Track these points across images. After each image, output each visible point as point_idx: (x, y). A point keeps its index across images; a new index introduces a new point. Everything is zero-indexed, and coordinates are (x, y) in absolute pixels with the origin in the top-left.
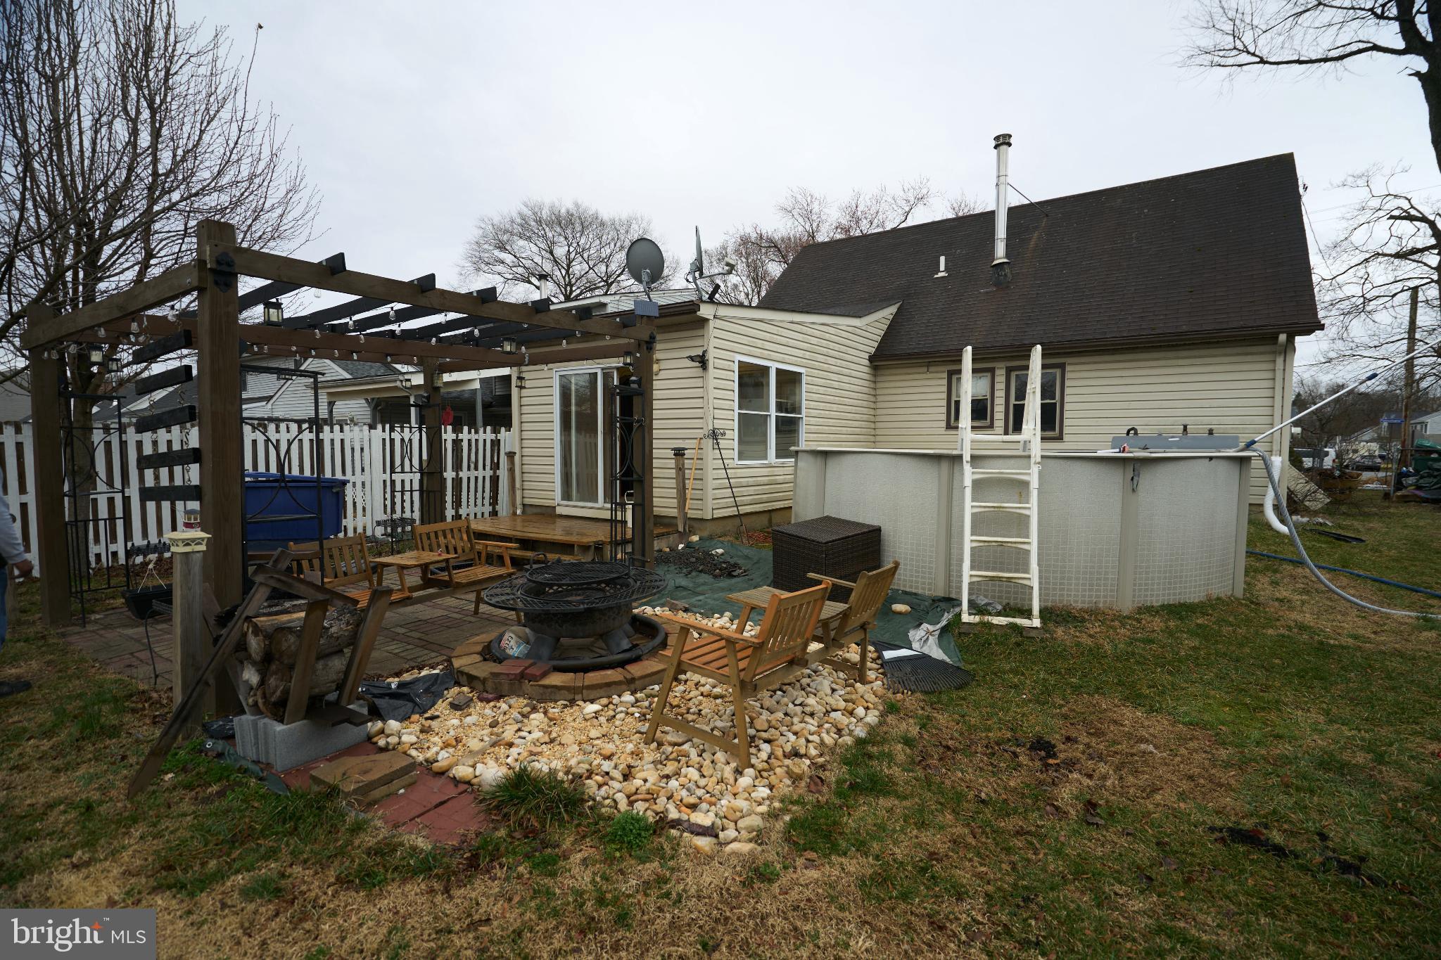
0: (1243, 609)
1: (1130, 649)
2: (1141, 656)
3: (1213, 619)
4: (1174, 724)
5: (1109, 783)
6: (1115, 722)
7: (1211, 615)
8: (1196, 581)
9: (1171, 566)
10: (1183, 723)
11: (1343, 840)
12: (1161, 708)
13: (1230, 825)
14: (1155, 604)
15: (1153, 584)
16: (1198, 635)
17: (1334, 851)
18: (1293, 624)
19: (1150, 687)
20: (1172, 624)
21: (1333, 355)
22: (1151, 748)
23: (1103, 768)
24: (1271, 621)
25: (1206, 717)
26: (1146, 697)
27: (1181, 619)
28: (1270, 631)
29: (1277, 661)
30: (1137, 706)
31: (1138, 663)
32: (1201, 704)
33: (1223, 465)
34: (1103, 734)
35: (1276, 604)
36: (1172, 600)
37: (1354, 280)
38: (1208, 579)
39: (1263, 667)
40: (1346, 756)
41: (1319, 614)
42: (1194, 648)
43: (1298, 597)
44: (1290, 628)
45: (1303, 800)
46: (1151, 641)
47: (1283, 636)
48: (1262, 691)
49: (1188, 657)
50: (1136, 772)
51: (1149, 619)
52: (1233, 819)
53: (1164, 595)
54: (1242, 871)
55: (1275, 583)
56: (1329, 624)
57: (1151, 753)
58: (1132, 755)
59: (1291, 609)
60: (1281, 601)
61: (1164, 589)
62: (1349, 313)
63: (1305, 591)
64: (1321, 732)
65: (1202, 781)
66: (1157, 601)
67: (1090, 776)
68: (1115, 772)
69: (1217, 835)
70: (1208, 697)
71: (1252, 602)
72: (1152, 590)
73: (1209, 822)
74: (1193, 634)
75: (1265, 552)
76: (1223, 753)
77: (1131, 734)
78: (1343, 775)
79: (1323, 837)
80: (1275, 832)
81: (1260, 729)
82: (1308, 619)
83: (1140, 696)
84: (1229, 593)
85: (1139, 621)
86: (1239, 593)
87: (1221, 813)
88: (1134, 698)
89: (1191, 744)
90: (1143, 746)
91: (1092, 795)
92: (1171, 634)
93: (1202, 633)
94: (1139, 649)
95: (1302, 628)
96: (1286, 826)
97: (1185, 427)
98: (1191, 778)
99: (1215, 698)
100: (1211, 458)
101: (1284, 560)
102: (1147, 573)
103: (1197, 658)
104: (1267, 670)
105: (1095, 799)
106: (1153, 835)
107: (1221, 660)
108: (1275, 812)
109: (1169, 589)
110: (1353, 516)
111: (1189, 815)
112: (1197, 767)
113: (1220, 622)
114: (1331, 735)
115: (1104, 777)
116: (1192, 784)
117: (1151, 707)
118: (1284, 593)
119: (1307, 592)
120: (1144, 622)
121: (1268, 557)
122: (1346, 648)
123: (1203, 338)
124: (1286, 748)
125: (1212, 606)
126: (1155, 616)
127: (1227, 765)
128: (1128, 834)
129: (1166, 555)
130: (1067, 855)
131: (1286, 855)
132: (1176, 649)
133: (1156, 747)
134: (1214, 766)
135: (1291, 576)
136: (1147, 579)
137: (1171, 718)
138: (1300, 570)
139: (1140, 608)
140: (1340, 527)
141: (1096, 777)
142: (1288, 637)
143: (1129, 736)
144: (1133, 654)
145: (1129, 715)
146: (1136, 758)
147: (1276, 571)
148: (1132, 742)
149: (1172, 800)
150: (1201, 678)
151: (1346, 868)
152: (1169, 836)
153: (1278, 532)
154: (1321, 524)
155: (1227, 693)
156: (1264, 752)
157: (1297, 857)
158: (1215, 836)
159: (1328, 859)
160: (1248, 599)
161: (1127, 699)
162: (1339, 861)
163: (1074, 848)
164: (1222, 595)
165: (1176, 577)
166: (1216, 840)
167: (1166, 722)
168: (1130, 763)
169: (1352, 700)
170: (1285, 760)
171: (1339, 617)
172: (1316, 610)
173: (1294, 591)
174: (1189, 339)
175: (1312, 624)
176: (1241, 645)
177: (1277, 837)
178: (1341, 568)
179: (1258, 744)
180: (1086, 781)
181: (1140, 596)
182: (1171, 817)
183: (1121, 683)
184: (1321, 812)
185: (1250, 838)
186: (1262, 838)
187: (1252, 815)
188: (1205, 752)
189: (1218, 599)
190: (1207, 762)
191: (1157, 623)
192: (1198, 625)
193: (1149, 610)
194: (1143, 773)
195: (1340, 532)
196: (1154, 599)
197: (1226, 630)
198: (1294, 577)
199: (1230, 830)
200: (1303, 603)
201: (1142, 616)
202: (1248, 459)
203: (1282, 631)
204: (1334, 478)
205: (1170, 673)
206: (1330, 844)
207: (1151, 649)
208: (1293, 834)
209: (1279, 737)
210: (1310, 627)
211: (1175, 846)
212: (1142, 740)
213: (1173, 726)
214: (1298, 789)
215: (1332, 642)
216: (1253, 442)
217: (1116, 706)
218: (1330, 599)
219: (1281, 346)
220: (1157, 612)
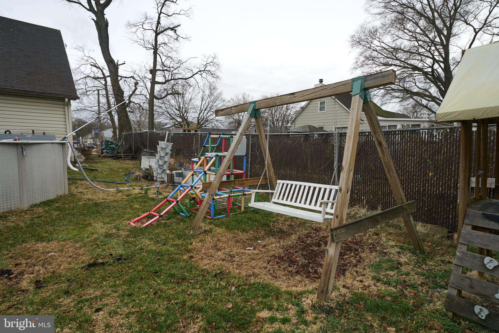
0: (70, 198)
1: (32, 222)
2: (38, 223)
3: (61, 203)
4: (59, 242)
5: (41, 272)
6: (36, 250)
7: (60, 202)
8: (52, 191)
9: (42, 186)
10: (62, 241)
11: (116, 253)
12: (52, 239)
13: (87, 264)
14: (37, 203)
15: (36, 195)
16: (57, 210)
17: (115, 257)
18: (86, 199)
19: (45, 233)
20: (46, 208)
21: (79, 108)
22: (53, 253)
23: (37, 268)
24: (79, 200)
25: (69, 236)
26: (46, 237)
27: (49, 206)
28: (80, 203)
29: (85, 212)
30: (42, 241)
31: (38, 226)
32: (66, 232)
33: (57, 146)
34: (32, 257)
35: (79, 194)
36: (44, 200)
37: (82, 83)
38: (56, 189)
39: (82, 214)
40: (110, 232)
41: (92, 195)
42: (58, 215)
43: (85, 190)
44: (85, 201)
45: (104, 248)
46: (41, 217)
47: (85, 203)
48: (84, 222)
49: (56, 218)
50: (50, 264)
51: (36, 209)
52: (87, 262)
53: (40, 198)
54: (95, 275)
55: (77, 187)
56: (96, 197)
57: (54, 255)
58: (47, 258)
59: (84, 194)
60: (80, 193)
61: (40, 196)
62: (82, 94)
63: (86, 188)
64: (103, 228)
65: (74, 256)
66: (38, 201)
67: (33, 273)
68: (42, 267)
69: (84, 269)
70: (68, 229)
71: (72, 195)
72: (36, 197)
73: (80, 266)
74: (55, 210)
75: (71, 177)
76: (78, 245)
77: (44, 252)
78: (111, 237)
79: (111, 255)
80: (100, 260)
81: (87, 233)
82: (90, 197)
83: (42, 238)
84: (64, 193)
85: (33, 211)
86: (67, 193)
87: (83, 262)
88: (41, 239)
89: (67, 246)
90: (50, 254)
91: (36, 279)
92: (47, 212)
93: (58, 209)
94: (36, 221)
95: (89, 200)
96: (102, 257)
97: (33, 131)
98: (70, 257)
99: (70, 229)
100: (52, 143)
101: (77, 179)
102: (32, 191)
103: (60, 218)
104: (83, 215)
105: (38, 279)
106: (65, 279)
107: (68, 216)
108: (98, 254)
109: (42, 196)
110: (93, 163)
111: (74, 267)
112: (71, 253)
113: (64, 204)
114: (105, 228)
115: (39, 271)
116: (72, 258)
117: (48, 240)
118: (80, 190)
119: (87, 189)
120: (35, 210)
121: (72, 179)
122: (102, 202)
123: (37, 95)
124: (95, 236)
125: (59, 199)
126: (39, 207)
127: (80, 248)
128: (56, 284)
129: (40, 182)
130: (36, 302)
131: (104, 264)
132: (51, 217)
133: (55, 252)
134: (77, 250)
135: (81, 184)
136: (33, 193)
137: (57, 241)
138: (83, 182)
139: (31, 206)
140: (91, 166)
141: (35, 272)
142: (86, 203)
143: (43, 253)
144: (34, 223)
145: (40, 246)
146: (49, 259)
147: (76, 183)
148: (45, 254)
149: (67, 266)
150: (63, 224)
151: (118, 260)
152: (70, 276)
153: (73, 170)
154: (85, 166)
155: (73, 226)
156: (90, 240)
157: (107, 263)
158: (84, 270)
159: (114, 260)
160: (70, 194)
161: (38, 240)
162: (116, 259)
163: (37, 299)
164: (62, 194)
165: (44, 190)
166: (85, 270)
167: (56, 243)
168: (47, 262)
169: (108, 216)
170: (96, 239)
171: (98, 194)
172: (91, 193)
173: (83, 189)
174: (31, 94)
175: (91, 198)
176: (73, 210)
177: (100, 261)
178: (94, 179)
179: (87, 238)
180: (31, 276)
181: (31, 201)
182: (69, 271)
183: (33, 236)
184: (109, 249)
185: (94, 264)
186: (97, 263)
187: (92, 258)
188: (72, 247)
189: (61, 196)
190: (74, 250)
191: (40, 210)
192: (56, 207)
193: (36, 205)
194: (53, 263)
195: (91, 168)
196: (37, 201)
197: (66, 206)
198: (82, 185)
199: (88, 265)
200: (87, 192)
201: (34, 209)
202: (65, 143)
203: (84, 202)
204: (86, 151)
205: (51, 226)
206: (113, 256)
207: (41, 220)
208: (104, 258)
209: (93, 233)
210: (91, 199)
211: (73, 278)
212: (49, 252)
213: (59, 243)
214: (102, 246)
215: (98, 202)
216: (65, 138)
217: (34, 245)
218: (94, 189)
219: (66, 103)
220: (39, 206)
